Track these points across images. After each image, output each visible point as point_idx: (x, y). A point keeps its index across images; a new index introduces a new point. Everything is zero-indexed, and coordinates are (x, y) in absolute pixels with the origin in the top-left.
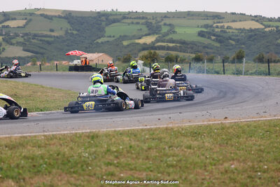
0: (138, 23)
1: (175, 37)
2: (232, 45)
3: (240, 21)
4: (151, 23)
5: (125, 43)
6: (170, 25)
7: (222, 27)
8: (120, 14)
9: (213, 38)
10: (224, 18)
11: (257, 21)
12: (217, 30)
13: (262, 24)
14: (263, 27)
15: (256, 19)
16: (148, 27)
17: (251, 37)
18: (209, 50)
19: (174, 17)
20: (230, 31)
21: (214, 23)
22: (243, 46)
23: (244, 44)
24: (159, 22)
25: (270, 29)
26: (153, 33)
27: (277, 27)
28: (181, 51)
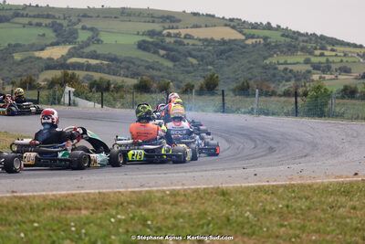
0: (39, 25)
1: (99, 49)
2: (193, 65)
3: (206, 26)
4: (61, 25)
5: (17, 57)
6: (92, 29)
7: (177, 35)
8: (10, 8)
9: (162, 52)
10: (179, 21)
11: (233, 27)
12: (168, 40)
13: (240, 32)
14: (243, 37)
15: (232, 24)
16: (55, 31)
17: (222, 52)
18: (155, 73)
19: (98, 16)
20: (191, 42)
21: (165, 29)
22: (210, 67)
23: (211, 64)
24: (75, 24)
25: (254, 41)
26: (65, 42)
27: (265, 38)
28: (109, 73)
